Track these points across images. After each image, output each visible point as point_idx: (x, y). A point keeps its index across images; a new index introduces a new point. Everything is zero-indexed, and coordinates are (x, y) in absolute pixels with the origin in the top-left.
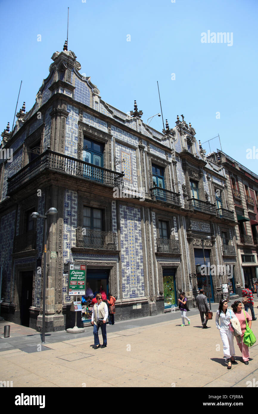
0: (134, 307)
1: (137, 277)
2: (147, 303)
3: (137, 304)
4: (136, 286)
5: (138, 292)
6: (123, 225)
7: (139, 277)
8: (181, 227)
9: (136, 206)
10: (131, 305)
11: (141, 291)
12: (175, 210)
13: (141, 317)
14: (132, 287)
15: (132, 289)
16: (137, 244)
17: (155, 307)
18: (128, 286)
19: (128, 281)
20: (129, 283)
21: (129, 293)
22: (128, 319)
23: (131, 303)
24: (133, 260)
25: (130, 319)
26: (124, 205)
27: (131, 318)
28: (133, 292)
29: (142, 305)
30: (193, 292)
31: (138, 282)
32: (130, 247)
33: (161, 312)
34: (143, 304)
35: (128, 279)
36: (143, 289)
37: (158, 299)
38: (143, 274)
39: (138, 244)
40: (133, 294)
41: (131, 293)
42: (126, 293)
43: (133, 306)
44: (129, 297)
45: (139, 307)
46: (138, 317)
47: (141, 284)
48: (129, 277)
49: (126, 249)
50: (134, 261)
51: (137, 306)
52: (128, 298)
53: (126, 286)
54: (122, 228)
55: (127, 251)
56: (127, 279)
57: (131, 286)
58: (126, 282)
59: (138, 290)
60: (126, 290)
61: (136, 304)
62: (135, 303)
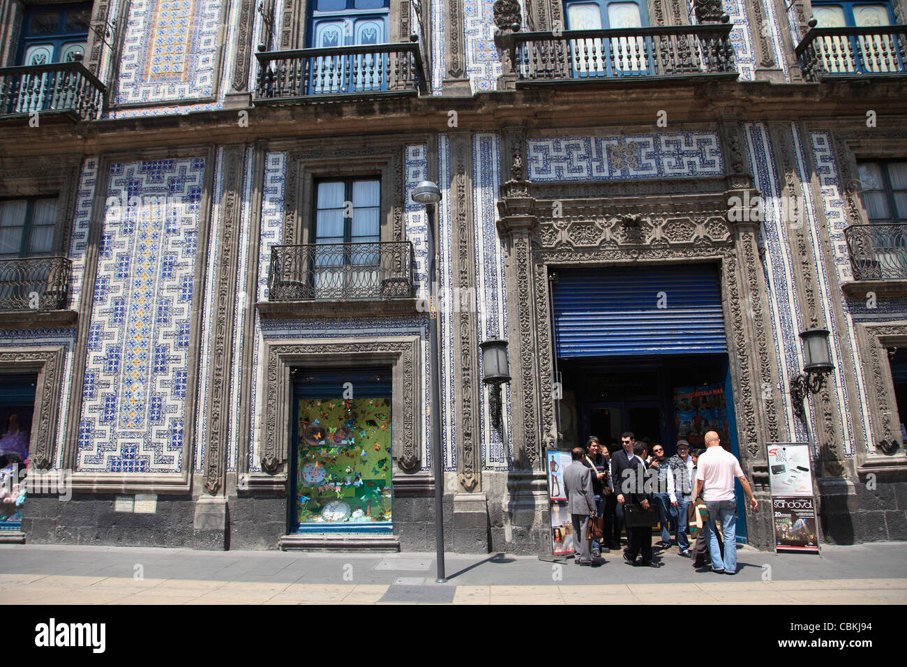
0: (122, 506)
1: (154, 399)
2: (187, 496)
3: (137, 496)
4: (145, 430)
5: (151, 453)
6: (113, 229)
7: (160, 399)
8: (451, 178)
9: (181, 152)
10: (112, 495)
11: (165, 449)
12: (396, 117)
13: (150, 543)
14: (124, 433)
15: (120, 441)
16: (171, 283)
17: (215, 515)
18: (107, 428)
19: (107, 412)
20: (112, 418)
21: (106, 454)
22: (88, 543)
23: (102, 489)
24: (138, 341)
25: (96, 544)
26: (128, 161)
27: (98, 539)
28: (127, 451)
29: (158, 501)
30: (510, 478)
31: (152, 419)
32: (137, 296)
33: (263, 541)
34: (162, 497)
35: (107, 405)
36: (174, 444)
37: (246, 488)
38: (181, 390)
39: (176, 283)
40: (126, 457)
41: (118, 453)
42: (94, 452)
43: (117, 502)
44: (104, 466)
45: (147, 506)
46: (132, 540)
47: (167, 423)
48: (113, 400)
49: (117, 304)
50: (143, 344)
51: (137, 502)
52: (100, 470)
53: (98, 427)
54: (109, 237)
55: (118, 313)
56: (104, 407)
57: (117, 429)
58: (97, 415)
59: (149, 445)
60: (96, 441)
61: (131, 494)
62: (121, 490)
